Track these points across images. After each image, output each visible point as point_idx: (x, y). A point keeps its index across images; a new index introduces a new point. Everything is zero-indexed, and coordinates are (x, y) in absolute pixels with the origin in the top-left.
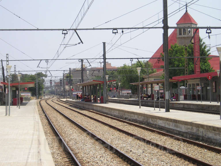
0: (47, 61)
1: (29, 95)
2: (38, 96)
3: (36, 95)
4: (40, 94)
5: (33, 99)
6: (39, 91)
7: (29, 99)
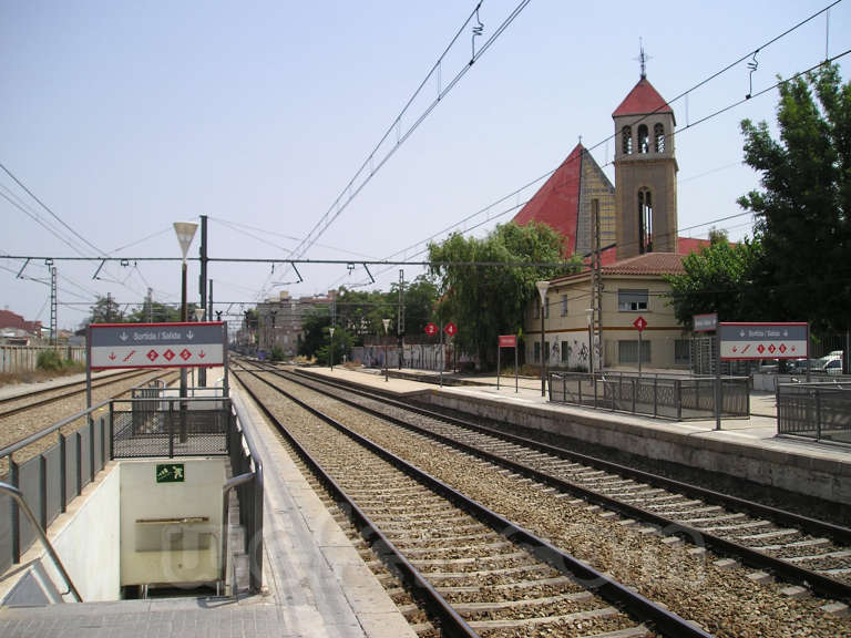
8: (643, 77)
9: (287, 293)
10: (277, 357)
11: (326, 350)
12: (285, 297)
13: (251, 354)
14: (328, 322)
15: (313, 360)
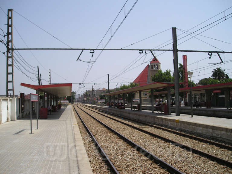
0: (93, 51)
1: (67, 102)
2: (72, 103)
3: (71, 102)
4: (73, 102)
5: (70, 104)
6: (73, 100)
7: (67, 105)
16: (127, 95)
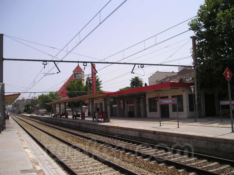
8: (78, 65)
9: (24, 98)
10: (20, 113)
11: (29, 111)
12: (23, 99)
13: (15, 112)
14: (29, 105)
15: (27, 113)
16: (67, 104)
